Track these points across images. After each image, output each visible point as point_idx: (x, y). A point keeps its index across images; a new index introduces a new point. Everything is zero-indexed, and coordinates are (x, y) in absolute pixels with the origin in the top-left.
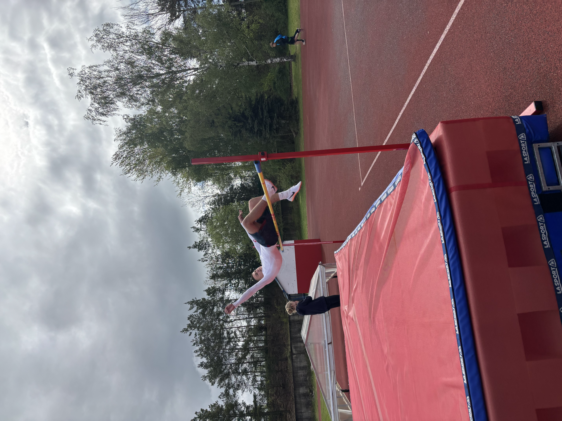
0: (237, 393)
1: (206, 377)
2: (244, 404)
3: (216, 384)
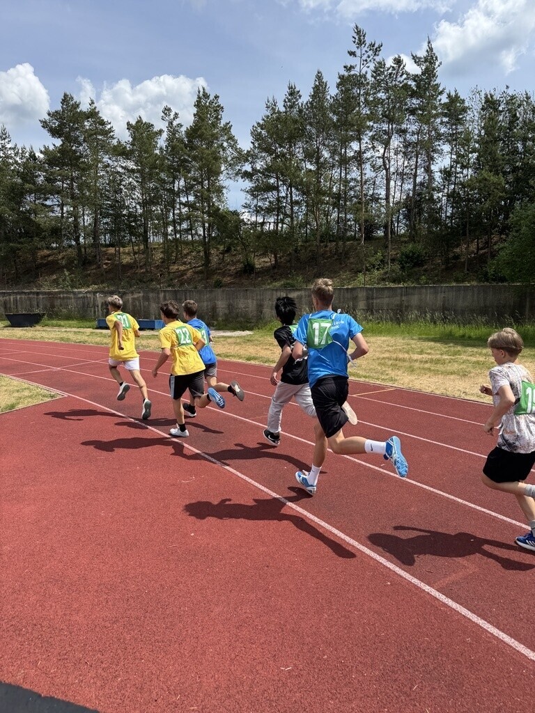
0: (243, 178)
1: (273, 108)
2: (218, 190)
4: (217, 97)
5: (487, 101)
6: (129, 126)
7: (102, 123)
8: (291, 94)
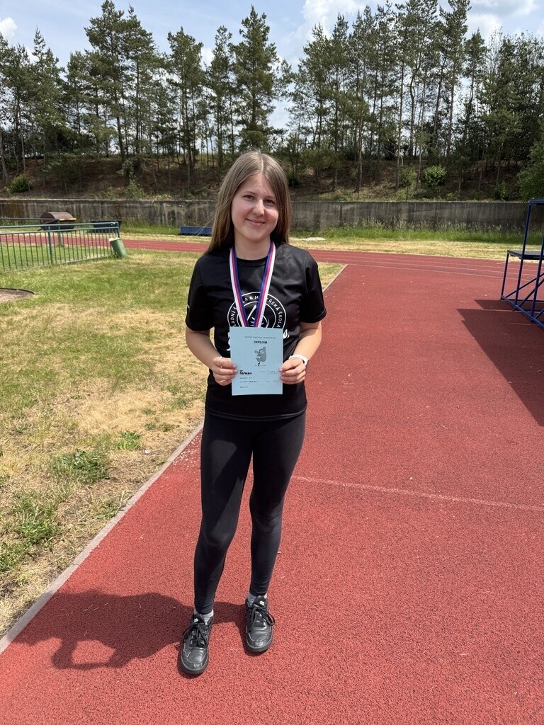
1: (320, 36)
2: (271, 110)
3: (305, 57)
6: (170, 37)
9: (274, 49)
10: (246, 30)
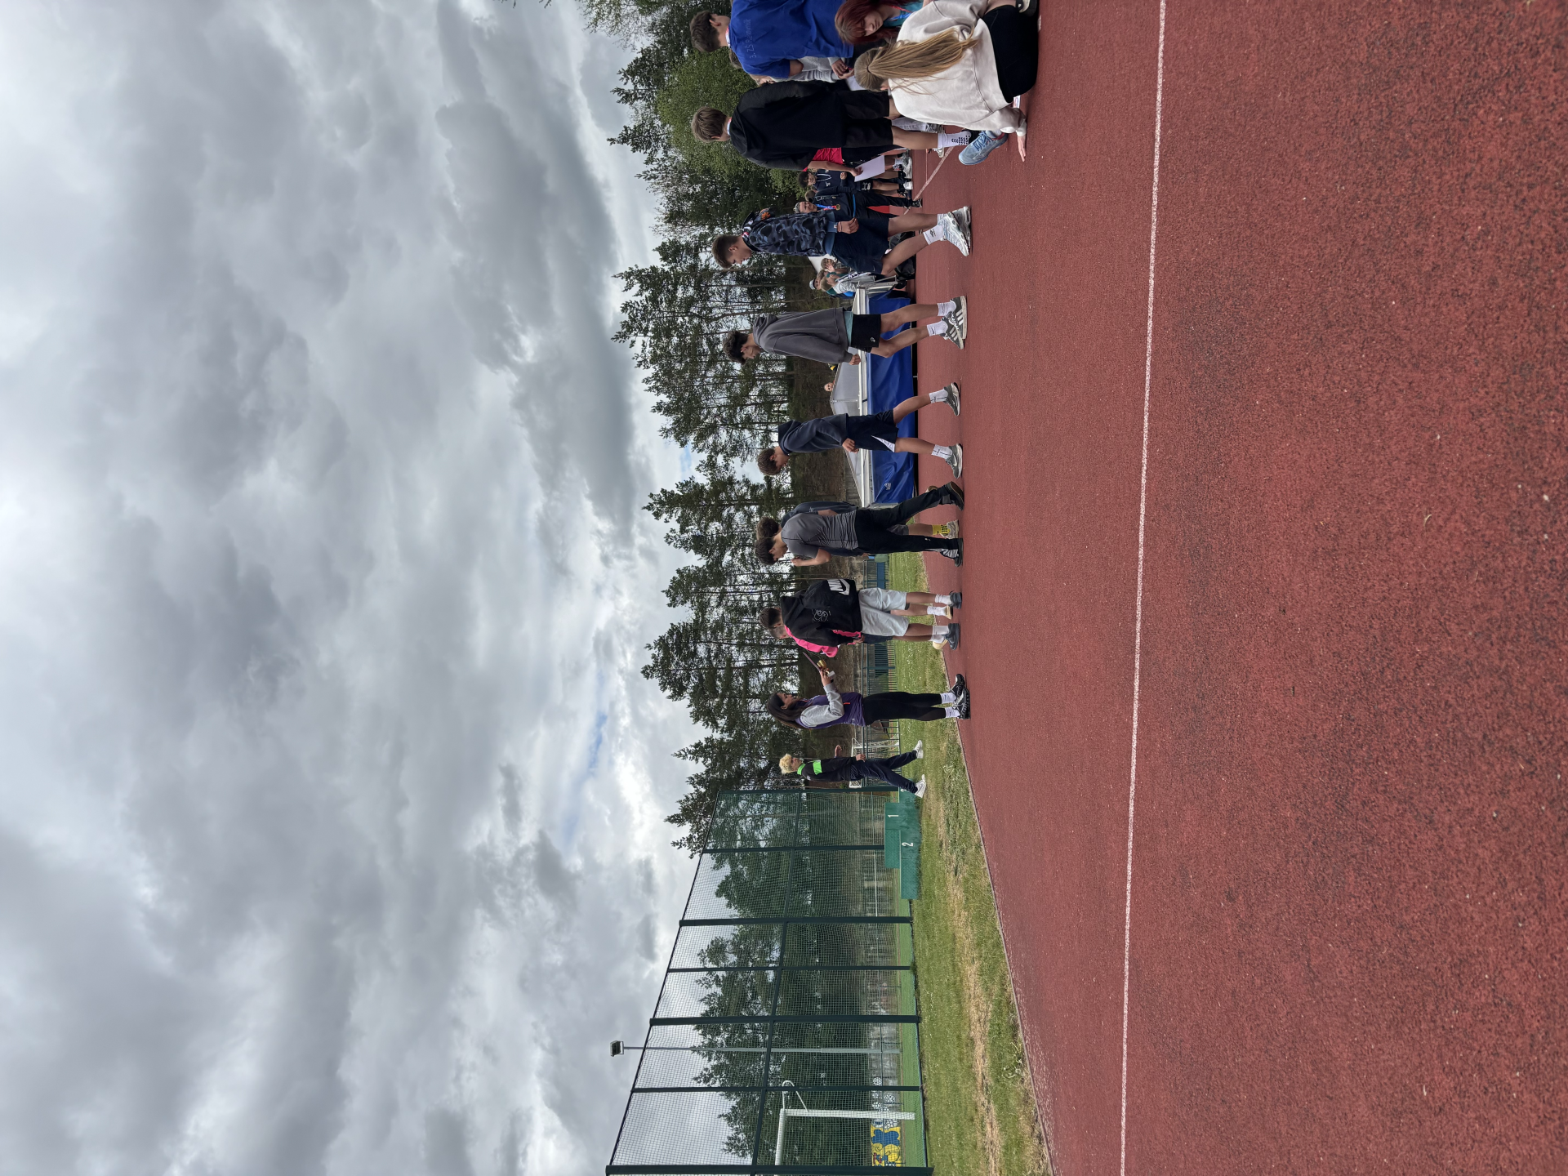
0: (730, 463)
1: (669, 430)
2: (747, 482)
3: (690, 445)
4: (651, 496)
5: (669, 222)
6: (673, 604)
7: (671, 633)
8: (660, 410)
9: (681, 484)
10: (665, 516)
